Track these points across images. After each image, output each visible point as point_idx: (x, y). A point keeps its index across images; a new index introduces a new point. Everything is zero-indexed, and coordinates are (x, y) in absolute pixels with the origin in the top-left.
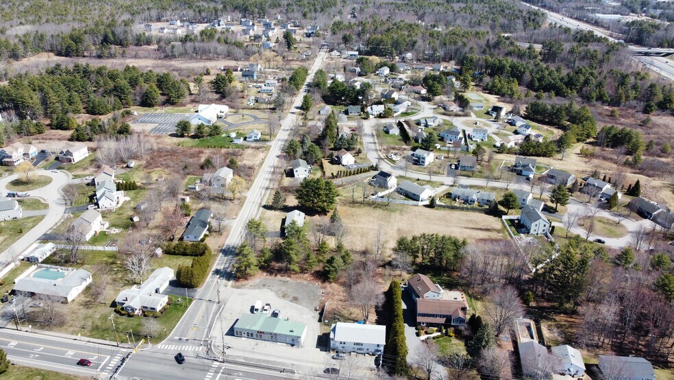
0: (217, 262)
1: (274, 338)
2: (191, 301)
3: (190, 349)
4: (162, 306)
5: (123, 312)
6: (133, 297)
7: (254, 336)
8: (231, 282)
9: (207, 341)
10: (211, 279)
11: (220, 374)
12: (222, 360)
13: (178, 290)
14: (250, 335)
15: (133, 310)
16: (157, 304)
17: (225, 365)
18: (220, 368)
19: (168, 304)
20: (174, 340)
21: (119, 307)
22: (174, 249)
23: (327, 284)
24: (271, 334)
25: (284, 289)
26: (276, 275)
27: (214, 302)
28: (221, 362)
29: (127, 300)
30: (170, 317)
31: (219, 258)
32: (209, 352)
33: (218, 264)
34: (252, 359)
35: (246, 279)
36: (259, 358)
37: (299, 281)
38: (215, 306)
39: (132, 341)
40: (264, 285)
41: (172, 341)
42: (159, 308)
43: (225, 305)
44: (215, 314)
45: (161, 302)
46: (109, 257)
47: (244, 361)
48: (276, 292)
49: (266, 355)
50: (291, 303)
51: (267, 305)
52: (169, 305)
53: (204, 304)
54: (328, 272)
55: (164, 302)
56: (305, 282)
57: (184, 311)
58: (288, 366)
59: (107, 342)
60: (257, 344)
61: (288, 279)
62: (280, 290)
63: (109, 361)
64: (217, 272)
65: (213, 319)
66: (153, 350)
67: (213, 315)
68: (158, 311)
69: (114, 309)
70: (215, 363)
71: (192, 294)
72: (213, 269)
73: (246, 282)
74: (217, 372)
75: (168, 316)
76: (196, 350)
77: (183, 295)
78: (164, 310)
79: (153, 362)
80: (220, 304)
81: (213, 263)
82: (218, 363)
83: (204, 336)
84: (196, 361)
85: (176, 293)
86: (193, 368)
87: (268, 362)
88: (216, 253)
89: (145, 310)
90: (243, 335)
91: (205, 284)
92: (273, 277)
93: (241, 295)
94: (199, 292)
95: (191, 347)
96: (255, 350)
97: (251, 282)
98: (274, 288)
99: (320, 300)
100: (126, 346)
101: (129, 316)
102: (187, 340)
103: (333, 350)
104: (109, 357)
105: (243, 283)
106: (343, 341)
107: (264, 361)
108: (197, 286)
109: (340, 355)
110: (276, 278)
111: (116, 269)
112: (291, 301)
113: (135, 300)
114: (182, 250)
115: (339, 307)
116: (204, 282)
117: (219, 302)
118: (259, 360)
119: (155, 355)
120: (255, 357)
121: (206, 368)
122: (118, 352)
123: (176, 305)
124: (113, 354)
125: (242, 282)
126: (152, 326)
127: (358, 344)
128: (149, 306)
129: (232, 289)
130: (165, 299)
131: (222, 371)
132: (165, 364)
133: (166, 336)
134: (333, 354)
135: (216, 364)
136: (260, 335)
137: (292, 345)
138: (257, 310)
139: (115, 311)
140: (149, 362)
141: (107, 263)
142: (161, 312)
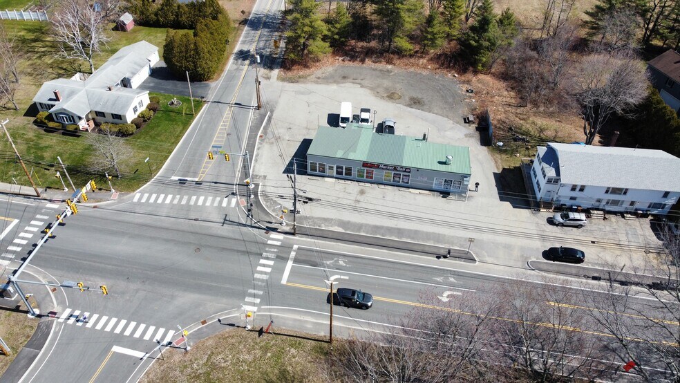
0: (241, 39)
1: (401, 177)
2: (199, 105)
3: (208, 204)
4: (138, 113)
5: (51, 124)
6: (72, 93)
7: (354, 173)
8: (276, 72)
9: (247, 185)
10: (235, 67)
11: (290, 264)
12: (287, 229)
13: (170, 85)
14: (344, 172)
15: (73, 118)
16: (126, 106)
17: (299, 242)
18: (286, 247)
19: (150, 108)
20: (170, 183)
21: (43, 114)
22: (156, 14)
23: (469, 76)
24: (395, 168)
25: (386, 83)
26: (363, 61)
27: (248, 107)
28: (286, 233)
29: (57, 99)
30: (158, 135)
31: (244, 32)
32: (254, 208)
33: (244, 42)
34: (360, 227)
35: (306, 66)
36: (378, 223)
37: (412, 70)
38: (251, 115)
39: (69, 185)
40: (344, 77)
41: (165, 184)
42: (130, 117)
43: (272, 112)
44: (254, 129)
45: (135, 104)
46: (29, 31)
47: (341, 230)
48: (372, 89)
49: (391, 216)
50: (409, 109)
51: (363, 110)
52: (155, 110)
53: (227, 113)
54: (476, 50)
55: (141, 103)
56: (425, 73)
57: (186, 125)
58: (453, 244)
59: (15, 188)
60: (362, 192)
61: (390, 67)
62: (378, 86)
63: (15, 233)
64: (243, 55)
65: (252, 139)
66: (121, 206)
67: (251, 131)
68: (129, 121)
69: (33, 119)
70: (273, 235)
71: (200, 92)
72: (236, 50)
73: (307, 71)
74: (281, 258)
75: (152, 133)
76: (224, 204)
77: (180, 93)
78: (141, 121)
79: (123, 234)
80: (262, 110)
81: (235, 41)
82: (281, 237)
83: (238, 174)
84: (227, 230)
85: (166, 90)
86: (223, 249)
87: (400, 232)
88: (237, 25)
89: (99, 119)
90: (328, 172)
91: (224, 75)
92: (357, 64)
93: (302, 93)
94: (214, 88)
95: (210, 198)
96: (363, 205)
97: (316, 72)
98: (366, 82)
99: (468, 104)
100: (58, 195)
101: (67, 133)
102: (198, 183)
103: (548, 205)
104: (16, 221)
105: (301, 73)
106: (579, 183)
107: (390, 230)
108: (208, 79)
109: (572, 215)
110: (364, 65)
111: (43, 49)
112: (409, 105)
113: (75, 98)
114: (172, 17)
115: (512, 117)
116: (222, 71)
117: (259, 107)
118: (377, 228)
119: (126, 217)
120: (364, 222)
121: (254, 249)
122: (38, 210)
123: (167, 111)
124: (26, 216)
125: (298, 72)
126: (118, 153)
127: (616, 191)
128: (108, 110)
129: (281, 83)
130: (145, 99)
131: (293, 254)
132: (153, 239)
133: (150, 174)
134: (545, 214)
135: (276, 238)
136: (368, 172)
137: (445, 194)
138: (345, 120)
139: (35, 122)
140: (113, 233)
141: (24, 41)
142: (138, 123)
